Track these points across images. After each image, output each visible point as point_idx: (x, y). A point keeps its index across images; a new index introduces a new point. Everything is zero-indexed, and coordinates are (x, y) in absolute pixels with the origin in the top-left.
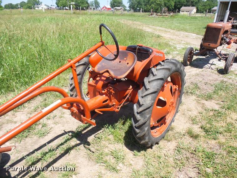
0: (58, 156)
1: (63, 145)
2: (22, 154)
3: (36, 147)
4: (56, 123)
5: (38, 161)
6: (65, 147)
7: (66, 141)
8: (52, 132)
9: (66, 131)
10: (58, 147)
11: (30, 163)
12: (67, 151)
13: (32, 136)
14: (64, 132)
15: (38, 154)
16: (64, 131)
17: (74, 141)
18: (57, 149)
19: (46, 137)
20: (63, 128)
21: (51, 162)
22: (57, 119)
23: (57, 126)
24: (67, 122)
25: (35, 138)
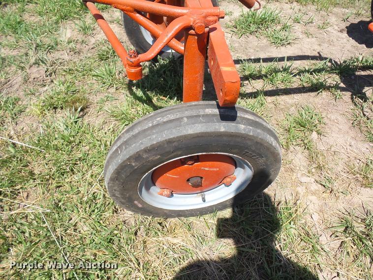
0: (296, 87)
1: (311, 74)
2: (237, 55)
3: (263, 56)
4: (307, 34)
5: (260, 77)
6: (315, 78)
7: (319, 71)
8: (295, 45)
9: (323, 55)
10: (301, 72)
11: (247, 73)
12: (316, 88)
13: (262, 37)
14: (318, 55)
15: (265, 67)
16: (319, 53)
17: (333, 79)
18: (298, 77)
19: (283, 48)
20: (318, 49)
21: (281, 90)
22: (312, 29)
23: (308, 40)
24: (330, 43)
25: (264, 41)
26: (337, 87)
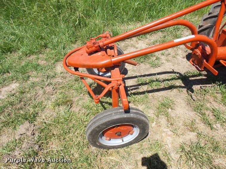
0: (162, 87)
1: (169, 81)
2: (136, 74)
3: (147, 73)
4: (168, 61)
5: (146, 84)
6: (170, 83)
7: (172, 79)
8: (162, 67)
9: (175, 71)
10: (164, 81)
11: (140, 83)
12: (171, 88)
13: (147, 64)
14: (172, 71)
15: (147, 79)
16: (173, 70)
17: (179, 83)
18: (163, 83)
19: (156, 69)
20: (172, 68)
21: (155, 90)
22: (170, 58)
23: (168, 63)
24: (178, 64)
25: (148, 66)
26: (180, 87)
